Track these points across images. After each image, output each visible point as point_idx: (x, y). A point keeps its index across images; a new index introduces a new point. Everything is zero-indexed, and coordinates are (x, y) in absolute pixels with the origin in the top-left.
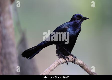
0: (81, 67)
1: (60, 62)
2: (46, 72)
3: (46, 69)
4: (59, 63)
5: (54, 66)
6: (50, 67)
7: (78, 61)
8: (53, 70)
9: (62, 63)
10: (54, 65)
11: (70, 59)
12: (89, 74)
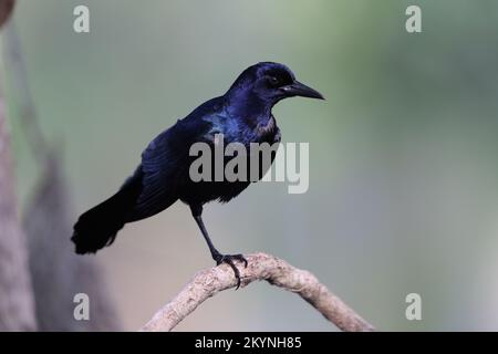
0: (308, 300)
1: (216, 283)
3: (156, 311)
4: (210, 285)
5: (191, 300)
6: (172, 304)
7: (296, 275)
8: (183, 317)
9: (226, 284)
10: (191, 295)
11: (261, 269)
12: (342, 329)
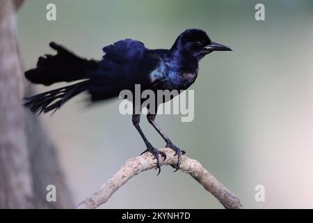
1: (140, 166)
2: (102, 192)
3: (102, 184)
4: (136, 168)
5: (124, 176)
6: (113, 179)
7: (189, 162)
8: (119, 187)
9: (145, 168)
10: (124, 174)
11: (168, 158)
